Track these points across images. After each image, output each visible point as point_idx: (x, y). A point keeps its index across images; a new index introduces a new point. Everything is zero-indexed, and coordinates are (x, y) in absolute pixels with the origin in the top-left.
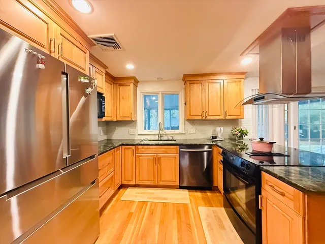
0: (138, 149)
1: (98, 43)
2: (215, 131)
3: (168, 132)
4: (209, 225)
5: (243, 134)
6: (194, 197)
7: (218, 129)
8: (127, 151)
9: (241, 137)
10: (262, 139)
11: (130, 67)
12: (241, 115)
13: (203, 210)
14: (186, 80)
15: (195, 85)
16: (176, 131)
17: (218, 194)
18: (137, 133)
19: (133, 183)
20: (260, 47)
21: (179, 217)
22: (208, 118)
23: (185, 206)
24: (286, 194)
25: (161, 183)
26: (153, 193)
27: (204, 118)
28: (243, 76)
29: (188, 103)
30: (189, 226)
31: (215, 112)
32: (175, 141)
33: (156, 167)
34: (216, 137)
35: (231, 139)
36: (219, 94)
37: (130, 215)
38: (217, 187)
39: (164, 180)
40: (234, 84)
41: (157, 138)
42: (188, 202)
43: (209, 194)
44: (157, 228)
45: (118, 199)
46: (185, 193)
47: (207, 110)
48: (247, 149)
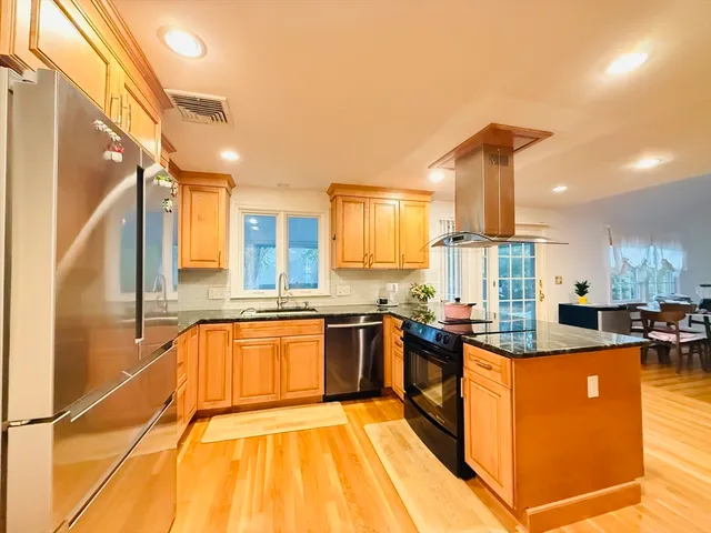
0: (238, 329)
1: (180, 104)
2: (384, 289)
3: (296, 292)
4: (387, 449)
5: (428, 293)
6: (354, 411)
7: (390, 286)
8: (211, 335)
9: (425, 299)
10: (458, 300)
11: (230, 156)
12: (424, 263)
13: (373, 429)
14: (336, 193)
15: (353, 205)
16: (313, 292)
17: (392, 401)
18: (228, 296)
19: (227, 404)
20: (456, 161)
21: (334, 449)
22: (375, 266)
23: (341, 428)
24: (494, 367)
25: (289, 396)
26: (273, 419)
27: (367, 266)
28: (428, 198)
29: (339, 237)
30: (354, 457)
31: (386, 256)
32: (314, 310)
33: (278, 364)
34: (385, 302)
35: (408, 304)
36: (392, 225)
37: (235, 465)
38: (391, 388)
39: (295, 388)
40: (415, 209)
41: (274, 305)
42: (344, 421)
43: (378, 403)
44: (298, 474)
45: (194, 444)
46: (337, 407)
47: (372, 252)
48: (434, 319)
